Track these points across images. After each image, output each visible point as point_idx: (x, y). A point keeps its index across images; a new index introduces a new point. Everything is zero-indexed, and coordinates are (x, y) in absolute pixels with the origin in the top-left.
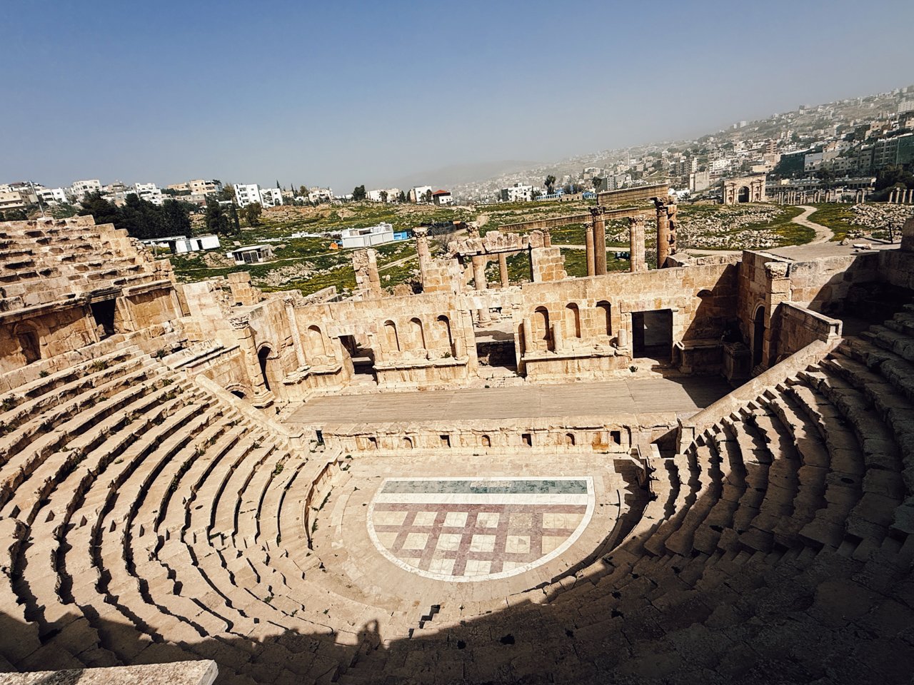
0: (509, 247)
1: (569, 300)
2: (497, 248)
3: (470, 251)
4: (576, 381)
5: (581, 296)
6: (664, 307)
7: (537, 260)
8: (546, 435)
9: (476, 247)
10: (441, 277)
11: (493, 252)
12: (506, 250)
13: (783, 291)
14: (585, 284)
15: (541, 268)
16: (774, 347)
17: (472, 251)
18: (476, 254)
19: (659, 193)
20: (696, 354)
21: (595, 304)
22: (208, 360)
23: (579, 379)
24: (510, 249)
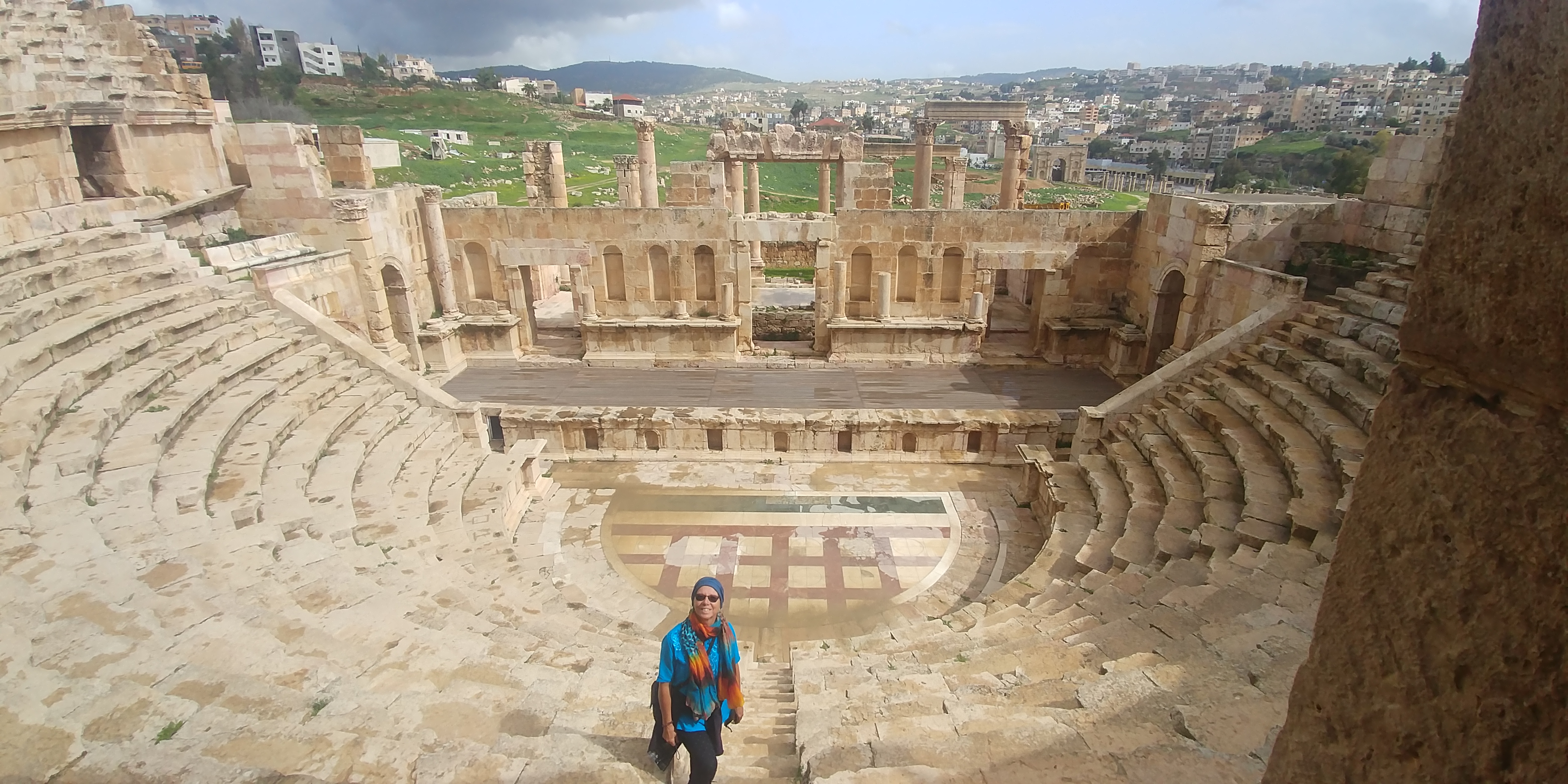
0: (809, 152)
1: (906, 241)
2: (790, 152)
3: (747, 152)
4: (904, 366)
5: (924, 235)
6: (1037, 267)
7: (852, 179)
8: (875, 434)
9: (757, 147)
10: (695, 188)
11: (783, 157)
12: (804, 158)
13: (1217, 243)
14: (931, 219)
15: (857, 193)
16: (1195, 322)
17: (750, 152)
18: (755, 157)
19: (1014, 114)
20: (1073, 338)
21: (941, 252)
22: (295, 265)
23: (909, 363)
24: (811, 157)
